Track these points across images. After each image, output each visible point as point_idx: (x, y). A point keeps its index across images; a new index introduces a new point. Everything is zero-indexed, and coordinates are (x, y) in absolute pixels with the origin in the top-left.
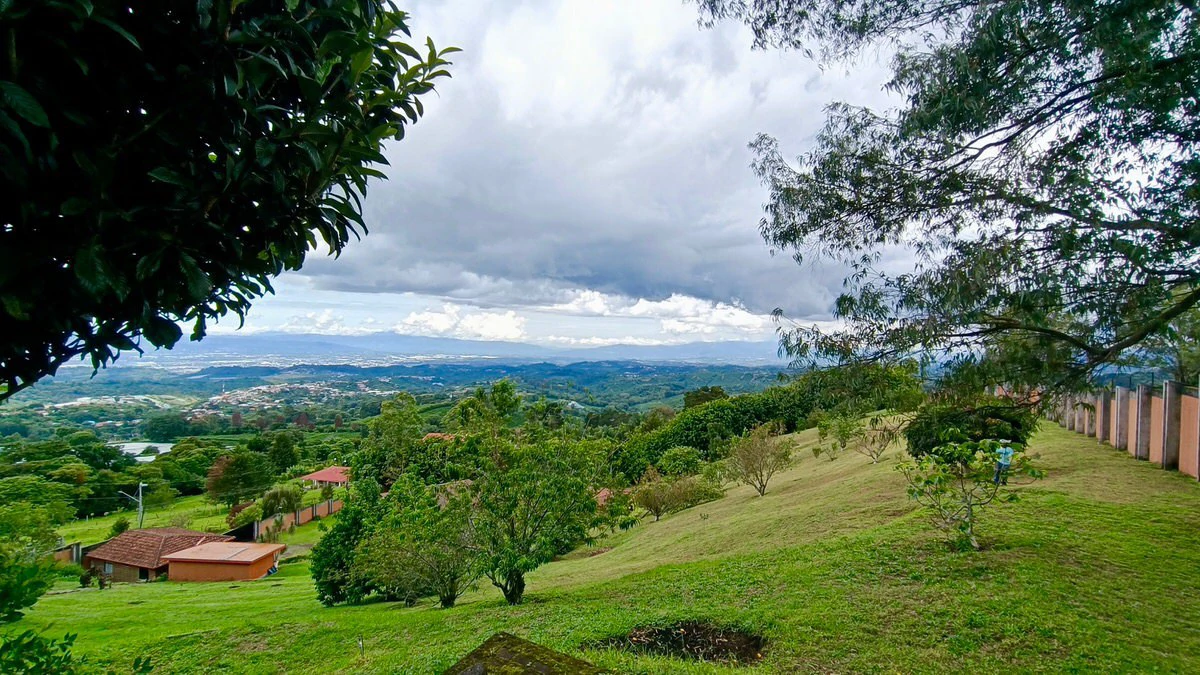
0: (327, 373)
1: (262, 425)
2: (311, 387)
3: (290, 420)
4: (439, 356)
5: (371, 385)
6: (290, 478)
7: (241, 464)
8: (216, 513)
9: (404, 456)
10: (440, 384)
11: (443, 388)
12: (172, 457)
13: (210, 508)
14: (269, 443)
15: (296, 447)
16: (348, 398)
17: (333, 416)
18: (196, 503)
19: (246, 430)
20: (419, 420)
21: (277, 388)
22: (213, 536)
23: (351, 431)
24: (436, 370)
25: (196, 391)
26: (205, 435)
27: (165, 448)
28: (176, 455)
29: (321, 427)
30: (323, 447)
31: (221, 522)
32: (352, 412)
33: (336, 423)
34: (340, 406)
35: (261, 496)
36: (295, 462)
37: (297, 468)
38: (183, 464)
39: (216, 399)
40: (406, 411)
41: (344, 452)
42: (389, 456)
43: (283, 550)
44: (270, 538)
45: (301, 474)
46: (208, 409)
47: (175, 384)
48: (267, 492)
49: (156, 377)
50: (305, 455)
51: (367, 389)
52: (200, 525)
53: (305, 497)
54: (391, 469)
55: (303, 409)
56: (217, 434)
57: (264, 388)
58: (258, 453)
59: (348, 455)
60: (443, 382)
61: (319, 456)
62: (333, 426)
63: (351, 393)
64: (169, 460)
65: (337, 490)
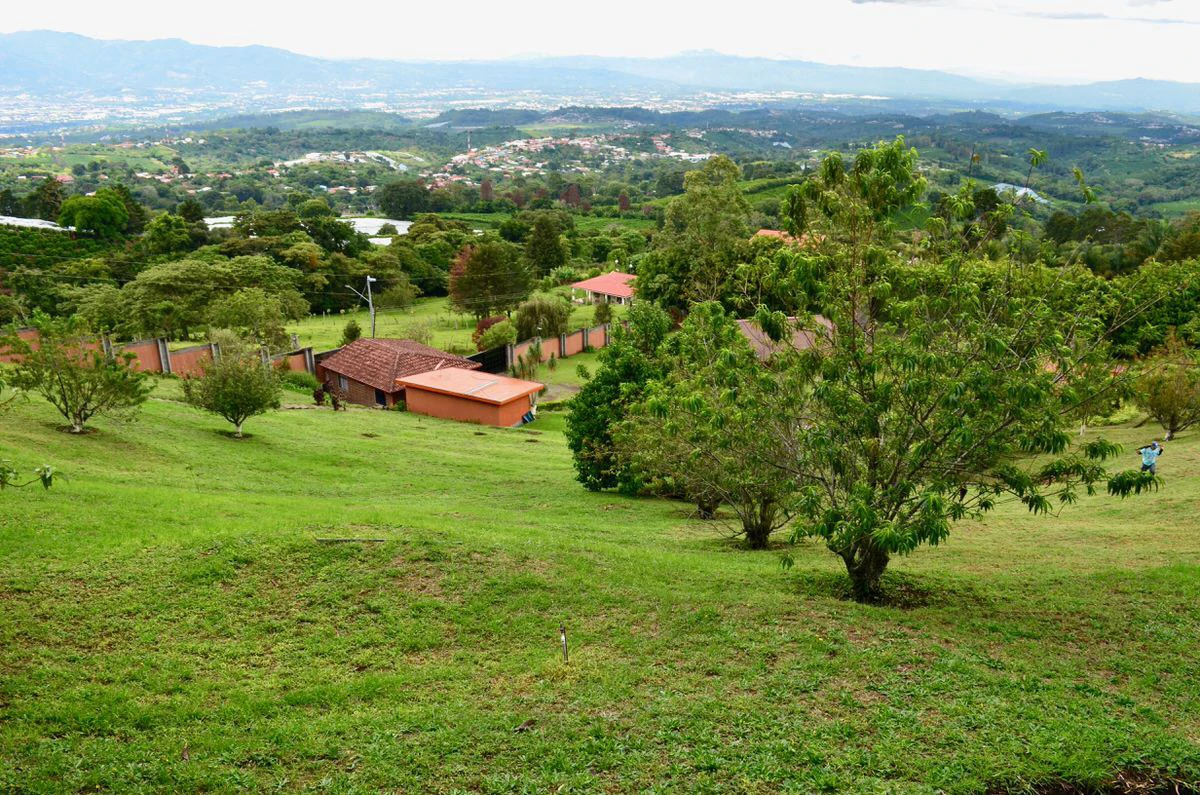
0: (608, 123)
1: (520, 201)
2: (586, 144)
3: (556, 196)
4: (784, 95)
5: (674, 143)
6: (556, 284)
7: (487, 259)
9: (718, 265)
10: (786, 145)
11: (791, 152)
12: (409, 241)
14: (527, 230)
15: (563, 239)
16: (638, 163)
17: (616, 192)
19: (500, 207)
20: (744, 206)
21: (538, 144)
23: (642, 218)
24: (780, 119)
28: (414, 239)
29: (600, 208)
30: (601, 242)
32: (644, 188)
33: (621, 203)
34: (627, 177)
35: (517, 308)
36: (561, 262)
37: (564, 270)
39: (460, 159)
40: (723, 190)
41: (631, 251)
42: (695, 265)
43: (542, 392)
44: (522, 373)
45: (569, 280)
46: (451, 174)
47: (410, 135)
48: (523, 304)
50: (576, 251)
51: (668, 149)
53: (573, 315)
54: (698, 285)
55: (573, 179)
56: (463, 212)
57: (521, 144)
58: (514, 245)
59: (635, 257)
60: (790, 140)
61: (595, 254)
62: (616, 208)
63: (644, 156)
65: (620, 310)
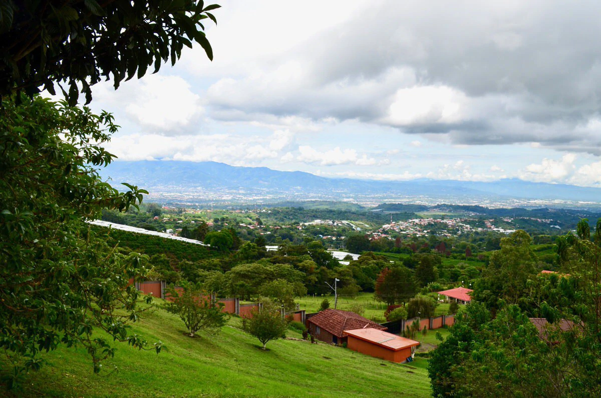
8: (380, 308)
12: (358, 264)
13: (376, 303)
18: (369, 299)
22: (374, 324)
25: (375, 220)
26: (379, 251)
27: (355, 257)
28: (361, 263)
31: (380, 314)
38: (364, 270)
47: (363, 214)
49: (353, 209)
52: (368, 314)
64: (356, 265)
